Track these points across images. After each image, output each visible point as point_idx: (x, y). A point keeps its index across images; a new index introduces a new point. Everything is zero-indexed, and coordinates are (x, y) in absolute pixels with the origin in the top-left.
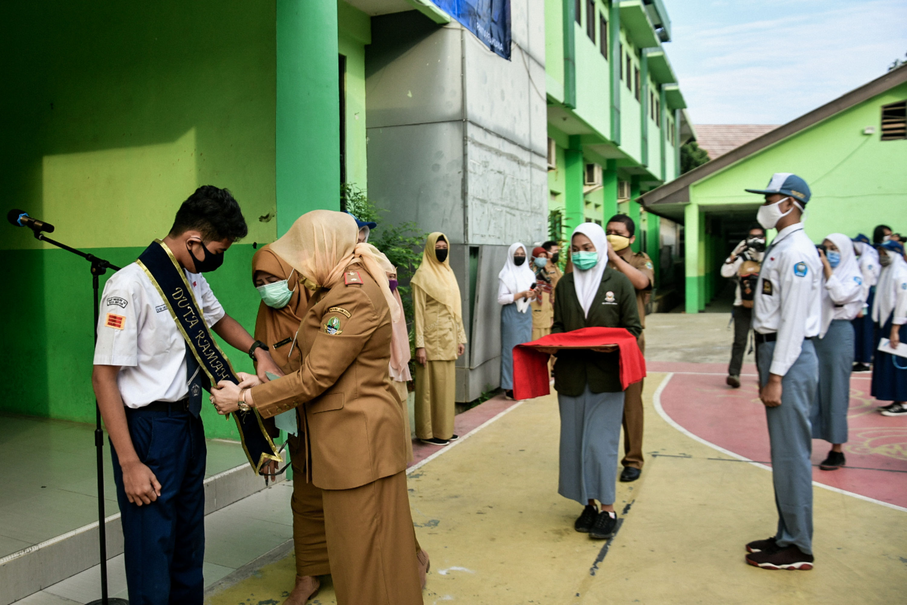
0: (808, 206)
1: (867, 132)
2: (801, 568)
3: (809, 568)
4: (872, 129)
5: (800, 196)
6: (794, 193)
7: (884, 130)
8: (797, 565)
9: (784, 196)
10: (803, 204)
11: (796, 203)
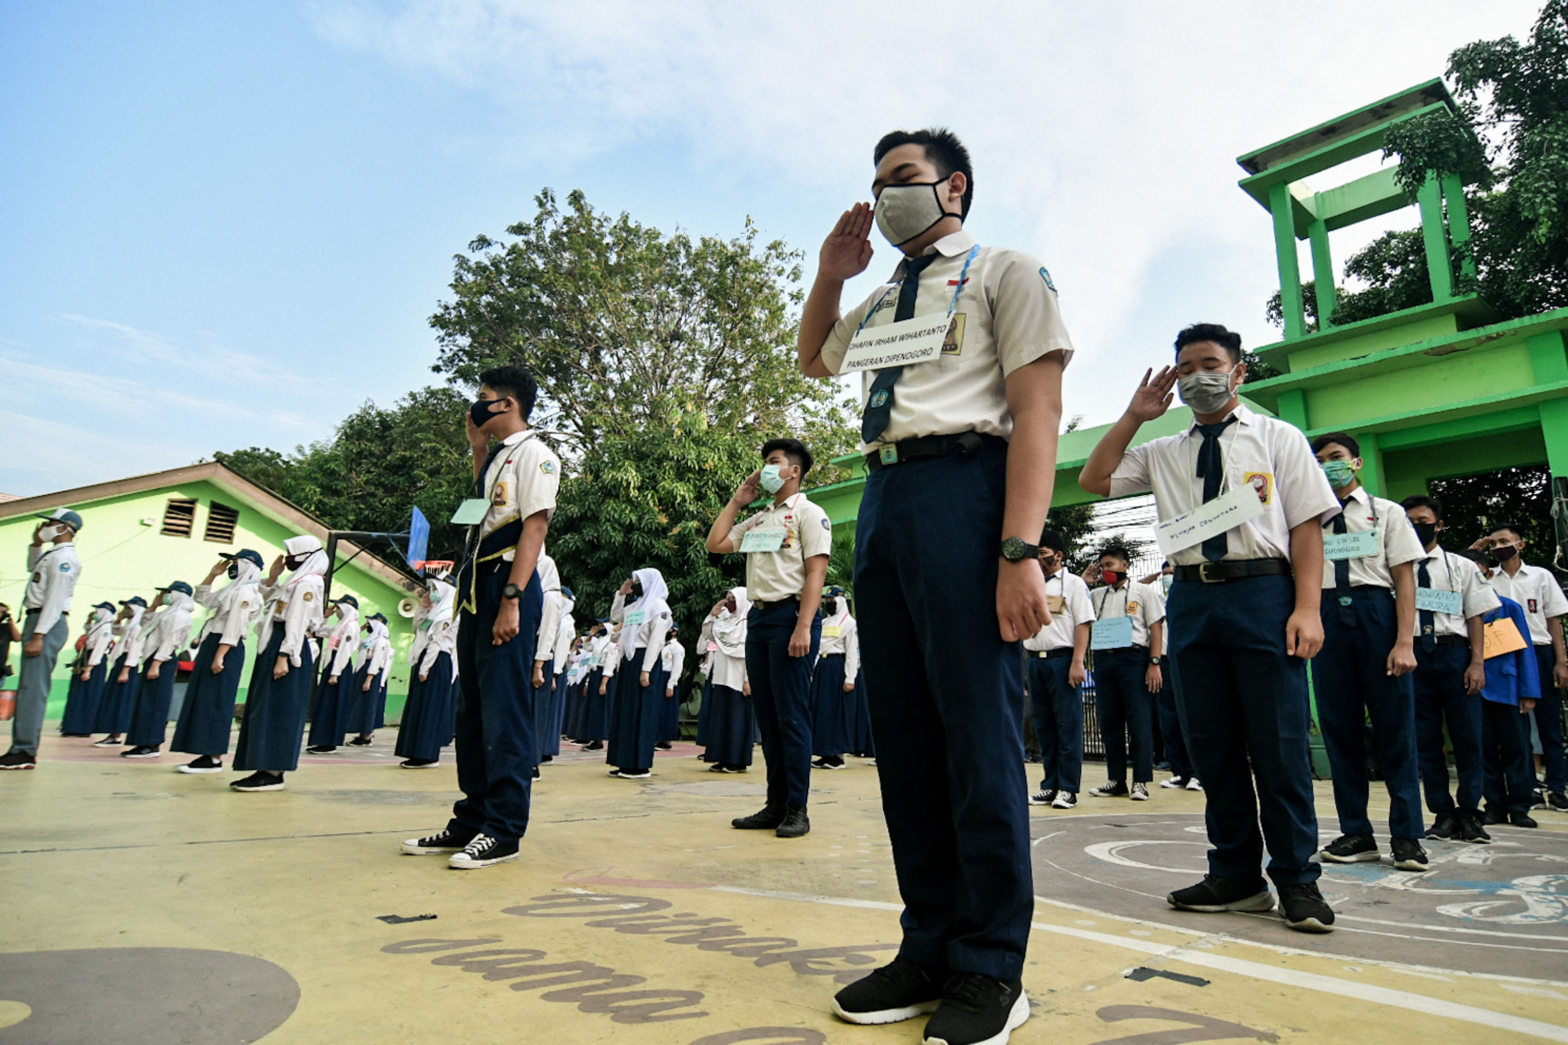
0: (79, 532)
1: (146, 522)
2: (26, 768)
3: (31, 768)
4: (153, 520)
5: (74, 525)
6: (69, 522)
7: (166, 524)
8: (23, 766)
9: (62, 523)
10: (75, 530)
11: (69, 529)
